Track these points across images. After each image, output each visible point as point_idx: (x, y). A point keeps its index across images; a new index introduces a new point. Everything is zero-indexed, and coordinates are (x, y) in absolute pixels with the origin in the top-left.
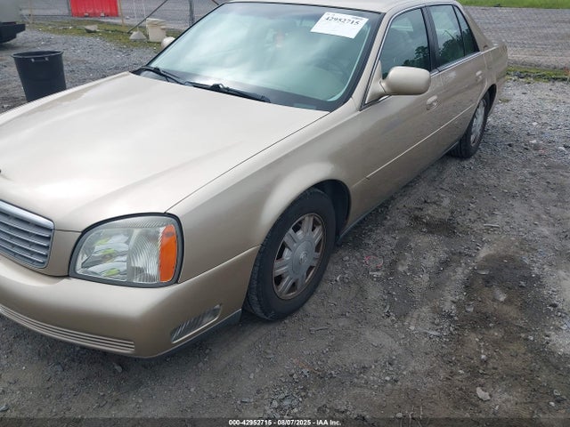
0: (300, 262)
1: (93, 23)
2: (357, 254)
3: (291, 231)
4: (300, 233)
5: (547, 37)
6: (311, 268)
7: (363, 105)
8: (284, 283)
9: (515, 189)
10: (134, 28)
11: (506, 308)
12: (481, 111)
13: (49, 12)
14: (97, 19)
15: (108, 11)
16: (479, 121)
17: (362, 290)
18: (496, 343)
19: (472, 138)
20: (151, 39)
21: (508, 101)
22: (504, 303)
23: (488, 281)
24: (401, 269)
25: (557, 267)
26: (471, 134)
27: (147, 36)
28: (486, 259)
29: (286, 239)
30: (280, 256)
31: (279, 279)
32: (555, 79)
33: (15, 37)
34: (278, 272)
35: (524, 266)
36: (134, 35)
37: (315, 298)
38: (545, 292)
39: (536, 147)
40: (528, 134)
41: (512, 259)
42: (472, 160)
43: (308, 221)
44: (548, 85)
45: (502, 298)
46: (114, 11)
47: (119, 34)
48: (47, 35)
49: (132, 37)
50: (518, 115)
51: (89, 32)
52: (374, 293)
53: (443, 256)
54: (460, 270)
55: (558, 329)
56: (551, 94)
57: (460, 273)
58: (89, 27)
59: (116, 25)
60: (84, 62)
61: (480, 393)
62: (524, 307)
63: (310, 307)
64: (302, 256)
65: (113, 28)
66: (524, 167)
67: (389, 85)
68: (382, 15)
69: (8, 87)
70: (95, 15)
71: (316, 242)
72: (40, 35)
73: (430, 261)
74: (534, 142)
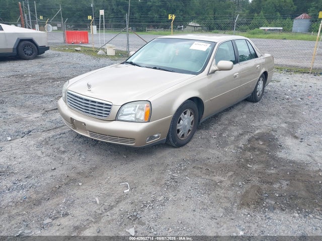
0: (186, 126)
1: (77, 47)
2: (207, 131)
3: (183, 114)
4: (186, 115)
5: (305, 54)
6: (189, 130)
7: (208, 74)
8: (180, 133)
9: (275, 113)
10: (99, 49)
11: (262, 146)
12: (261, 83)
13: (54, 41)
14: (78, 45)
15: (84, 41)
16: (260, 86)
17: (208, 140)
18: (257, 155)
19: (258, 94)
20: (108, 54)
21: (279, 82)
22: (262, 144)
23: (257, 139)
24: (224, 135)
25: (285, 136)
26: (257, 92)
27: (106, 53)
28: (258, 133)
29: (181, 116)
30: (179, 123)
31: (178, 131)
32: (304, 73)
33: (44, 53)
34: (178, 128)
35: (272, 135)
36: (100, 52)
37: (190, 142)
38: (278, 143)
39: (288, 99)
40: (285, 94)
41: (268, 134)
42: (258, 103)
43: (189, 112)
44: (301, 75)
45: (261, 143)
46: (86, 41)
47: (92, 52)
48: (57, 52)
49: (98, 53)
50: (282, 87)
51: (77, 51)
52: (213, 141)
53: (241, 132)
54: (247, 136)
55: (280, 151)
56: (301, 79)
57: (247, 137)
58: (76, 49)
59: (88, 47)
60: (78, 64)
61: (248, 165)
62: (269, 146)
63: (189, 144)
64: (186, 124)
65: (87, 49)
66: (281, 105)
67: (218, 67)
68: (215, 43)
69: (48, 74)
70: (77, 43)
71: (192, 120)
72: (54, 52)
73: (236, 133)
74: (288, 97)
